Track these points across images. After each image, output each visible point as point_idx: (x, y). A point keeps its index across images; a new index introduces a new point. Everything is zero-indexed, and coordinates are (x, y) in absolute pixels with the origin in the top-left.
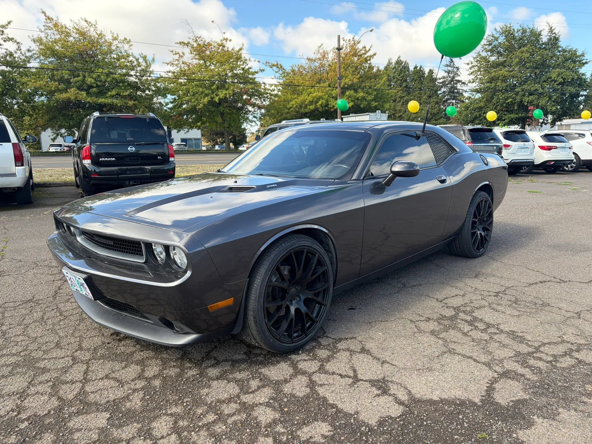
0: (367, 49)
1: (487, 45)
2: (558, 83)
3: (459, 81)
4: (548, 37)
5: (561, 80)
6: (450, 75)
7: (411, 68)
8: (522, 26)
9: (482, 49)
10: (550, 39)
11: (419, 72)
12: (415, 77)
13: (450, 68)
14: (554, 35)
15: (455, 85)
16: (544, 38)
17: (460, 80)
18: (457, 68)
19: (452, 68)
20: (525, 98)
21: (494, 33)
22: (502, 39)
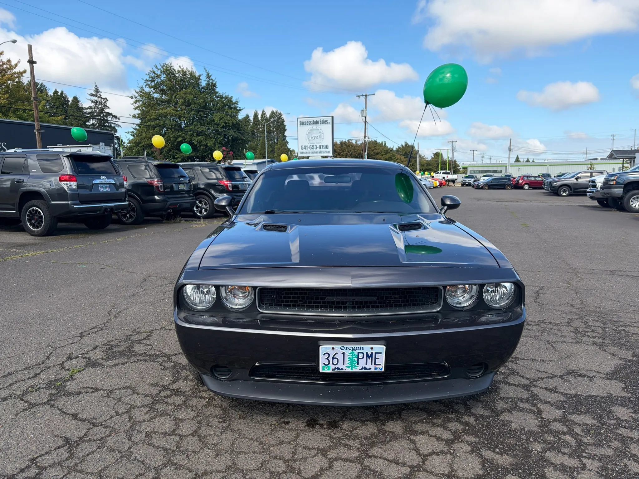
0: (13, 63)
1: (150, 81)
2: (221, 126)
3: (110, 114)
4: (206, 82)
5: (223, 124)
6: (97, 105)
7: (51, 93)
8: (182, 68)
9: (145, 84)
10: (208, 84)
11: (60, 98)
12: (57, 104)
13: (97, 99)
14: (211, 81)
15: (105, 118)
16: (203, 83)
17: (110, 112)
18: (105, 99)
19: (100, 99)
20: (194, 138)
21: (155, 70)
22: (163, 77)
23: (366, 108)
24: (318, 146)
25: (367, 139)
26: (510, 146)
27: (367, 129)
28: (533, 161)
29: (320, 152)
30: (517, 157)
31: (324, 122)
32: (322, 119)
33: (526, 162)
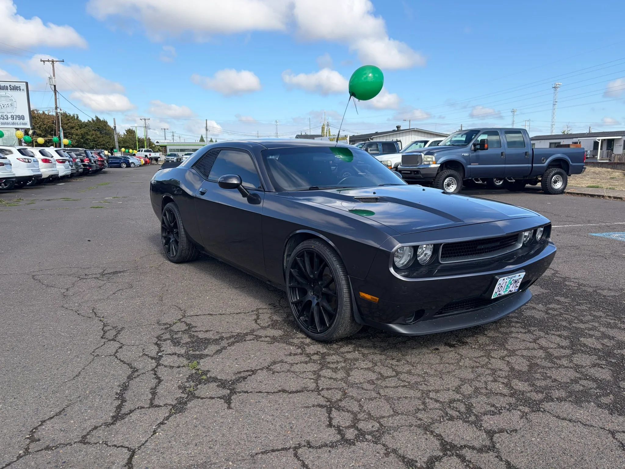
23: (54, 76)
24: (9, 116)
25: (59, 111)
26: (207, 126)
27: (58, 100)
28: (216, 141)
29: (13, 124)
30: (202, 135)
31: (16, 88)
32: (13, 84)
33: (210, 141)
